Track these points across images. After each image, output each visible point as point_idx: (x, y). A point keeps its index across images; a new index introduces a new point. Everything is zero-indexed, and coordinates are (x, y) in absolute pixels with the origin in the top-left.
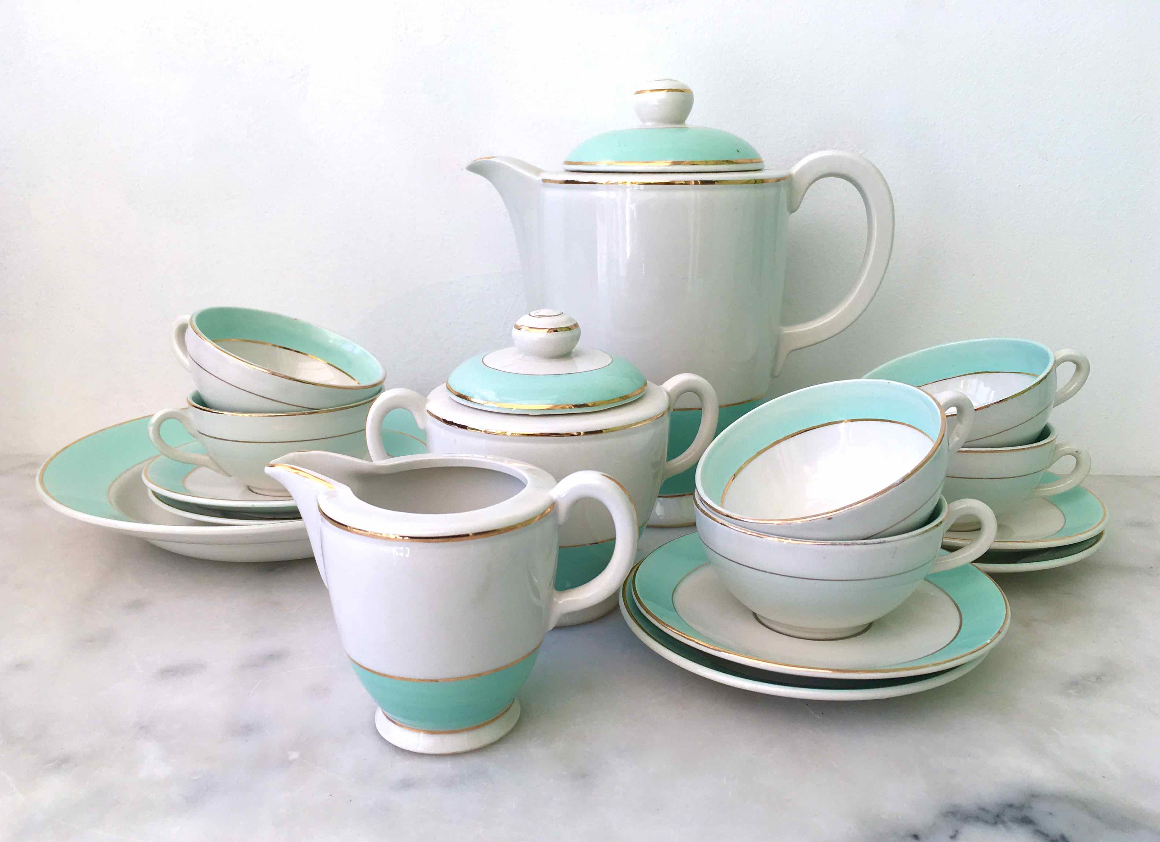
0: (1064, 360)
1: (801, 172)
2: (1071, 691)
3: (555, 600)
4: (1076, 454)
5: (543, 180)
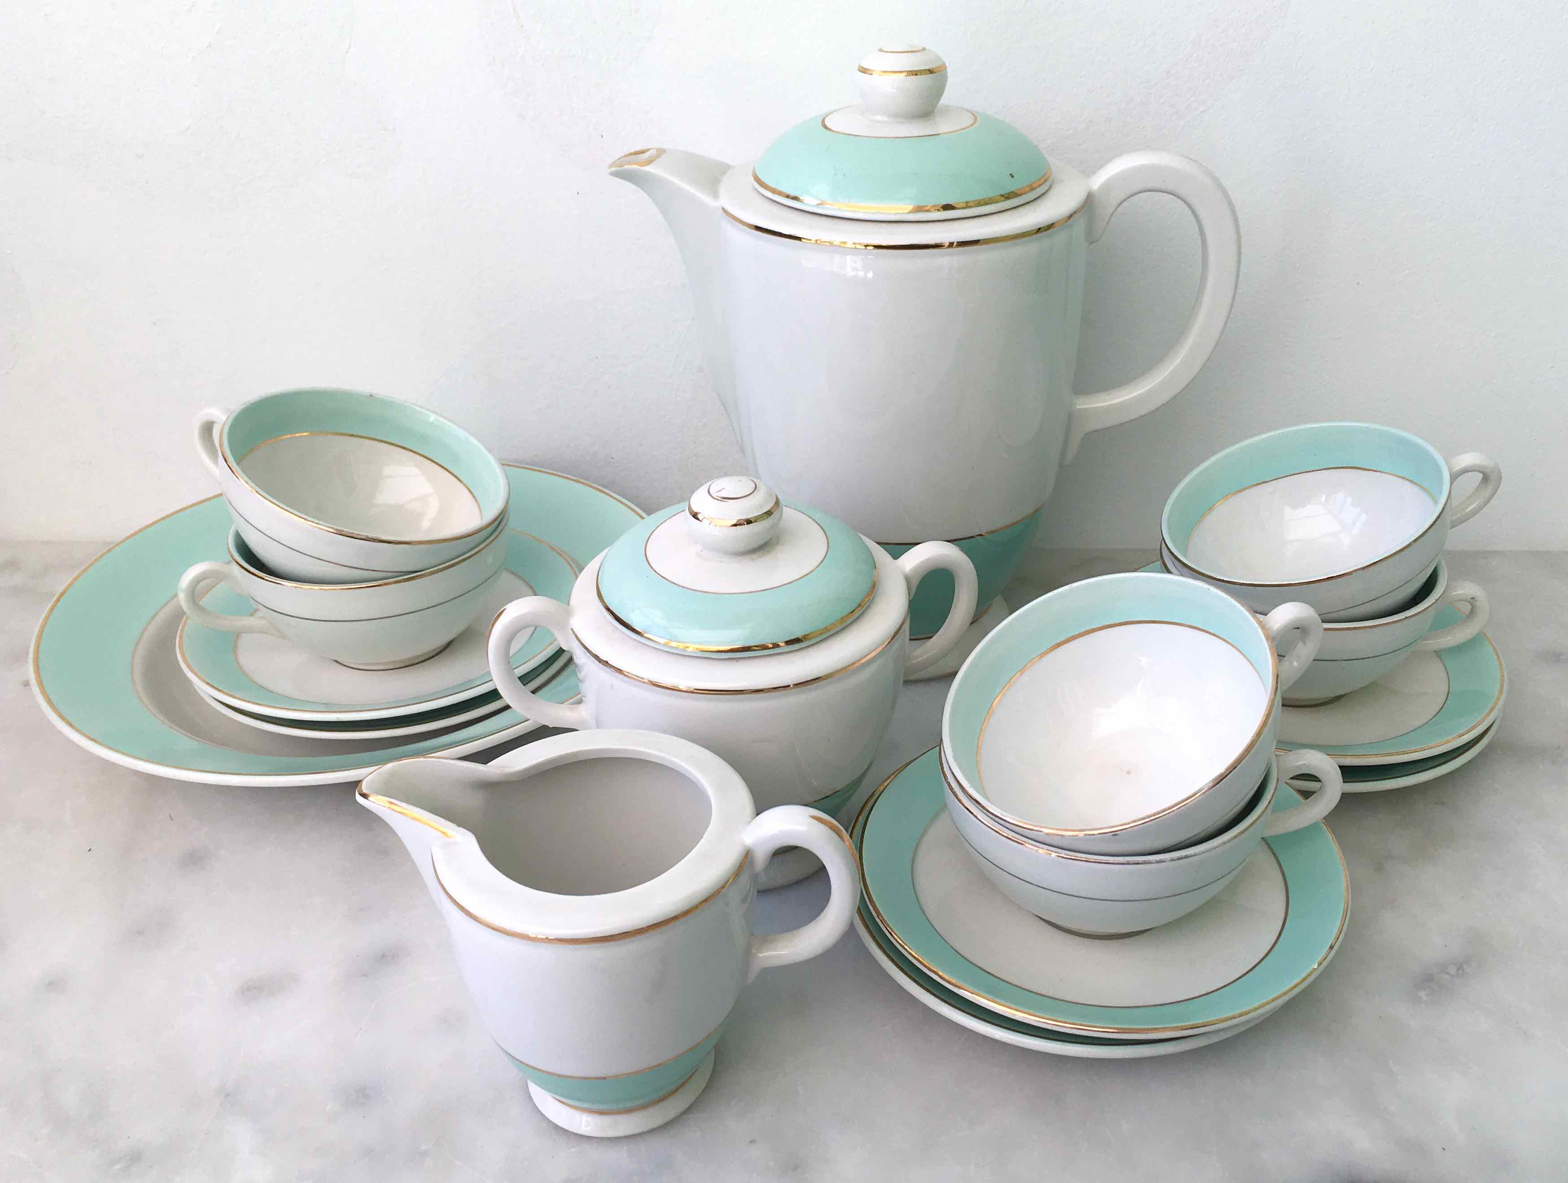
0: (1465, 471)
1: (1107, 186)
2: (1422, 994)
3: (754, 951)
4: (1471, 600)
5: (723, 209)
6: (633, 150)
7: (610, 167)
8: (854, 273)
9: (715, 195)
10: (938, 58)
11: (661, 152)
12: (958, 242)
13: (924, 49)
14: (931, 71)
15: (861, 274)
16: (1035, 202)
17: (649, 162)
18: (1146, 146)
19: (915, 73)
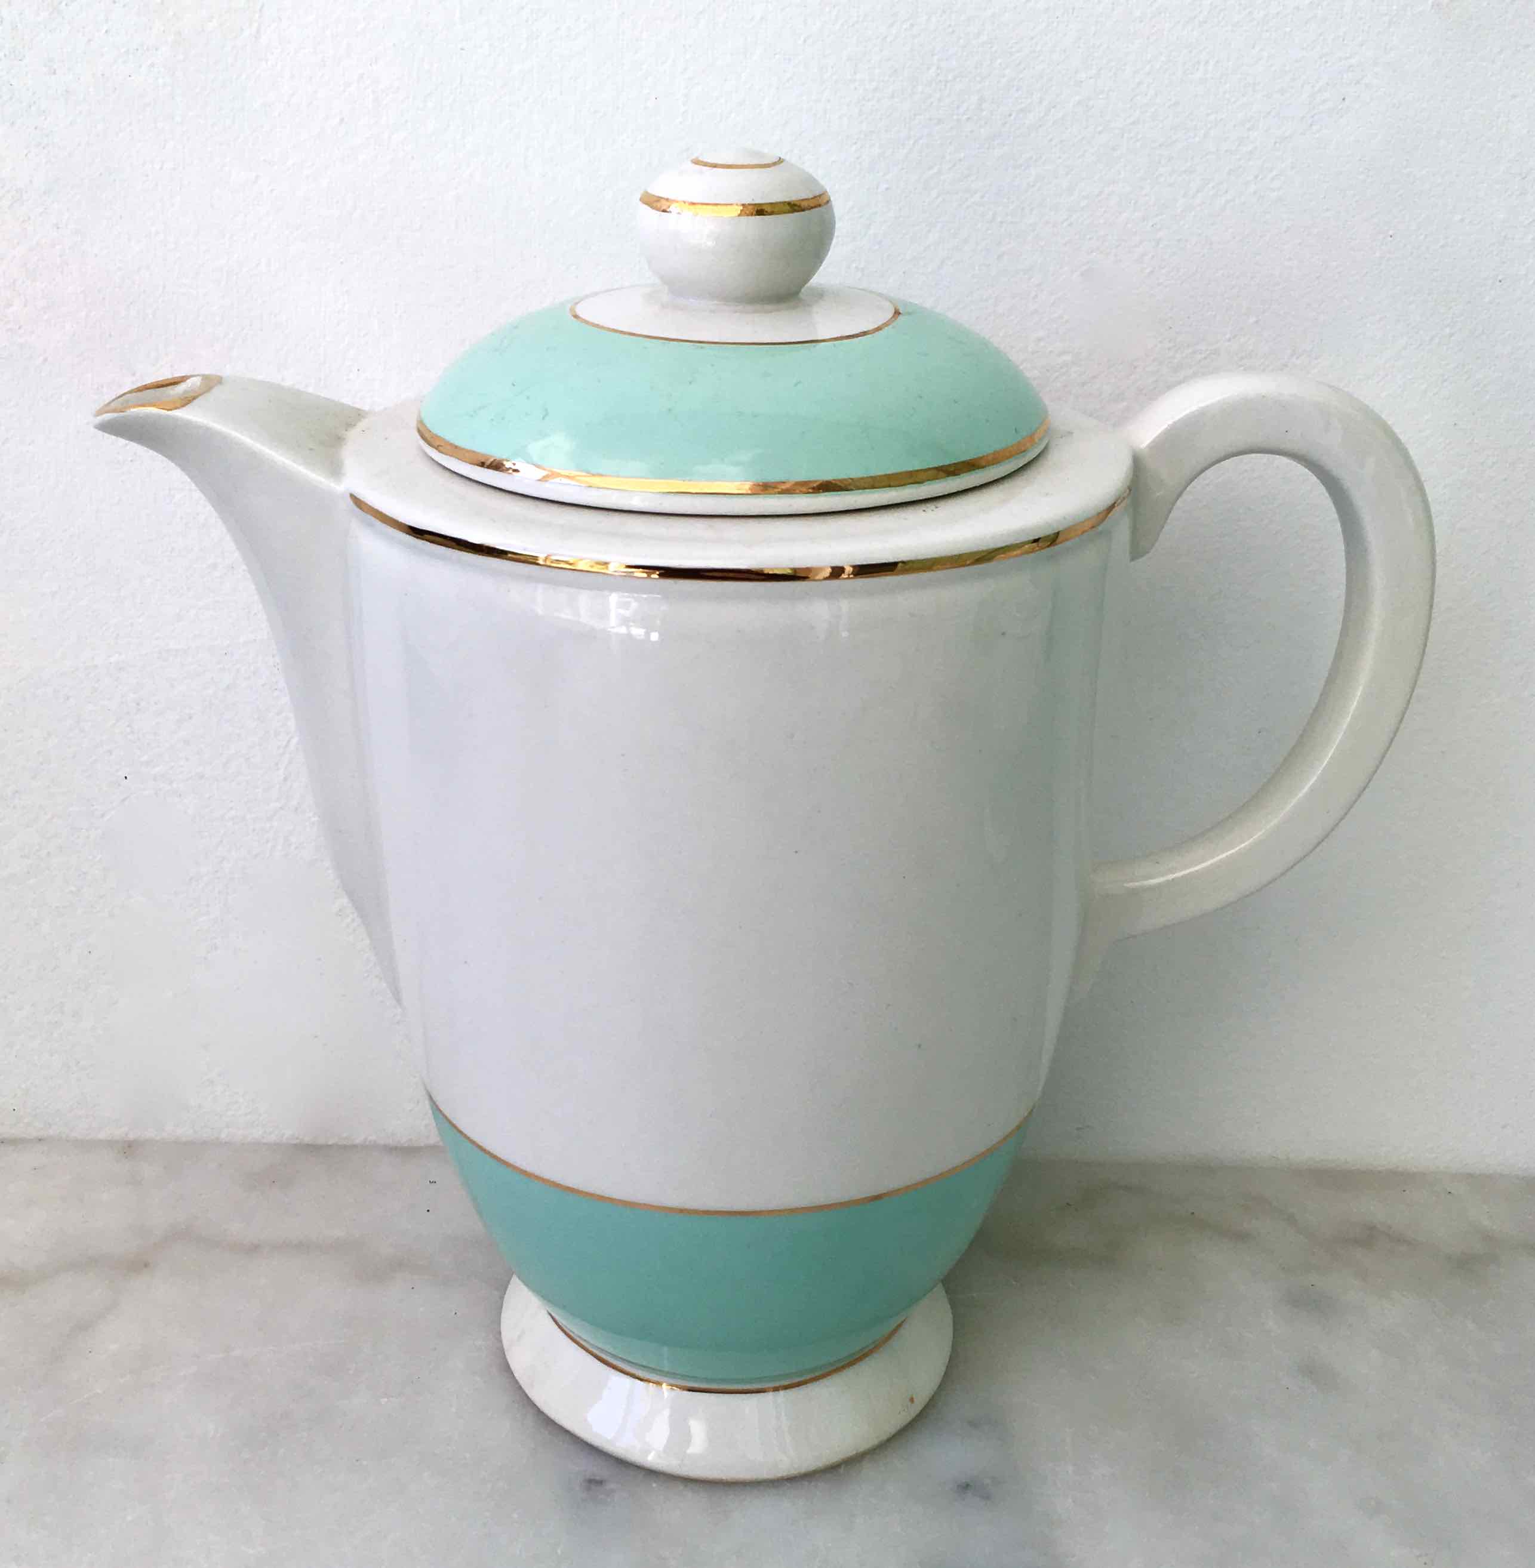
5: (353, 497)
6: (148, 381)
7: (99, 413)
8: (623, 630)
9: (335, 470)
10: (811, 180)
11: (211, 383)
12: (854, 567)
13: (780, 161)
14: (794, 207)
15: (638, 632)
16: (1007, 485)
17: (187, 401)
18: (1244, 362)
19: (760, 211)
